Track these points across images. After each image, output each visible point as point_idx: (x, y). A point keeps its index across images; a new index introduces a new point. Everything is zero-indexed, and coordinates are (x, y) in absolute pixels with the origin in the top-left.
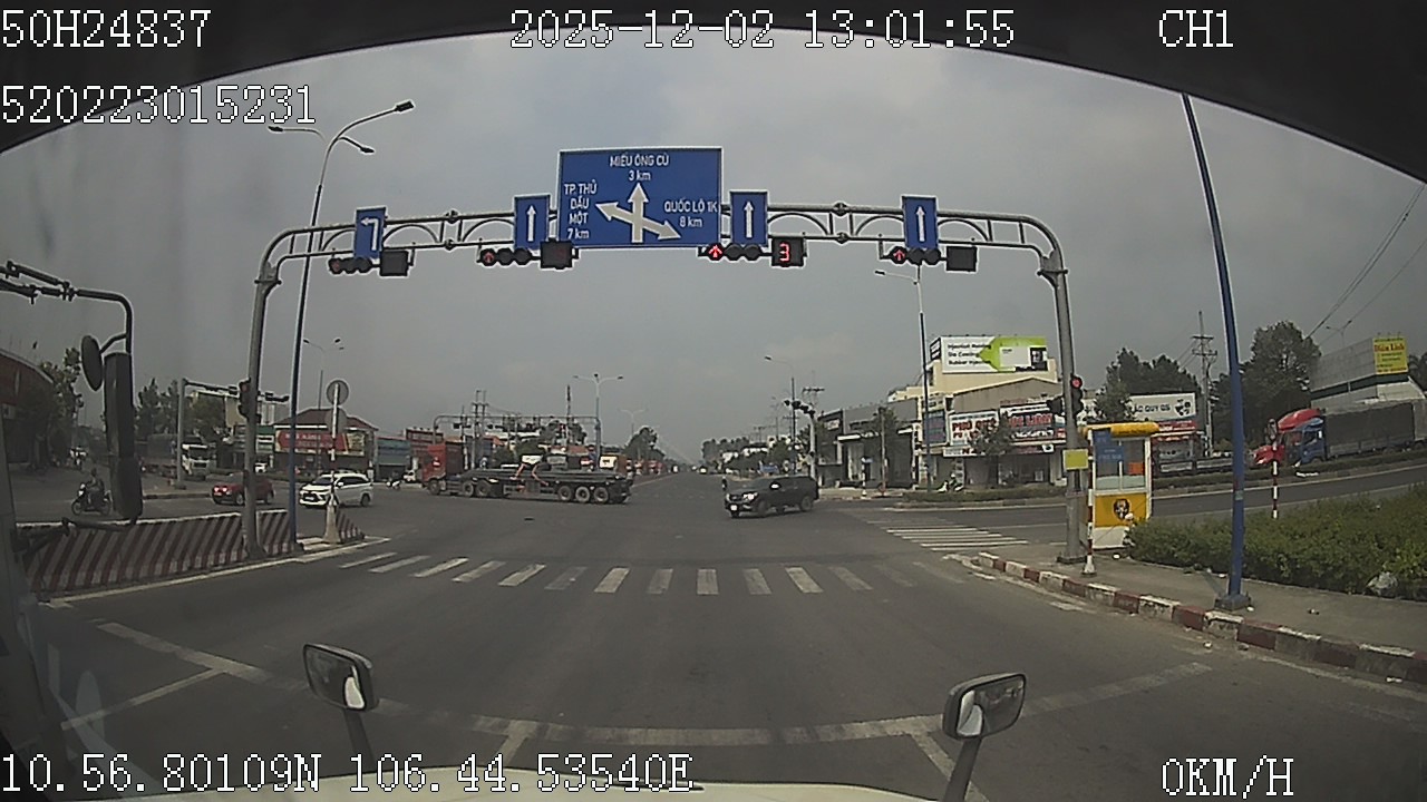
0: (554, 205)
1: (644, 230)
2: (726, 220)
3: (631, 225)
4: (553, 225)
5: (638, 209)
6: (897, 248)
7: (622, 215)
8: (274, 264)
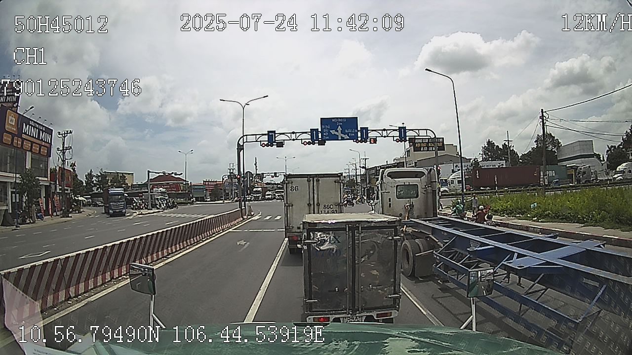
0: (320, 130)
1: (341, 137)
2: (359, 134)
3: (338, 136)
4: (320, 135)
5: (340, 132)
6: (397, 139)
7: (336, 133)
8: (242, 144)
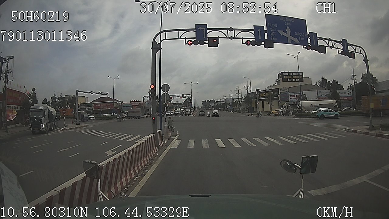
0: (265, 29)
1: (291, 40)
2: (309, 40)
4: (266, 34)
8: (158, 42)
